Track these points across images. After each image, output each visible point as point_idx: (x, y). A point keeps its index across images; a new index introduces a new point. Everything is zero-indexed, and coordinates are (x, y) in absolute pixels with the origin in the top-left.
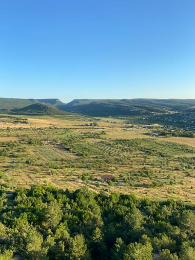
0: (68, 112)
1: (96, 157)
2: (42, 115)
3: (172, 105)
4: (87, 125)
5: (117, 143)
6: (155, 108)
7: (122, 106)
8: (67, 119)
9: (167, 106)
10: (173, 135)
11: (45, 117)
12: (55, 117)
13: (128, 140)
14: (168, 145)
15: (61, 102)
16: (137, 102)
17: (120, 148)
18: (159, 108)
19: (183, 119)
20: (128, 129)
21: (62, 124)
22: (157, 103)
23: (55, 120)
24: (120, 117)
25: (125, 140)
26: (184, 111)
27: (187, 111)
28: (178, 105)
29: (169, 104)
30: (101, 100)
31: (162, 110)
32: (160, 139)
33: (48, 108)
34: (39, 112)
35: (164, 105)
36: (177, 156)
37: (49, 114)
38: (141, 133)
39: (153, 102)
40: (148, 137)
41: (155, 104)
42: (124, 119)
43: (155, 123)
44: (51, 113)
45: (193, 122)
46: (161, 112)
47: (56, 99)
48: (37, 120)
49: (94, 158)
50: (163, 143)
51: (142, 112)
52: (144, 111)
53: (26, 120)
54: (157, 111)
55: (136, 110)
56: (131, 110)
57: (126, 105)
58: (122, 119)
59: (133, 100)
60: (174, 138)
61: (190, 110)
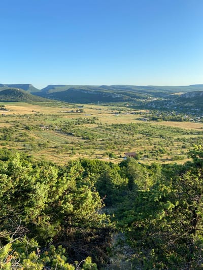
0: (45, 99)
1: (103, 140)
2: (18, 101)
3: (153, 91)
4: (72, 111)
5: (115, 128)
6: (137, 95)
7: (103, 92)
8: (47, 106)
9: (148, 93)
10: (164, 119)
11: (21, 103)
12: (33, 104)
13: (124, 125)
14: (163, 128)
15: (35, 88)
16: (117, 88)
17: (120, 132)
18: (141, 95)
19: (166, 105)
20: (118, 115)
21: (45, 111)
22: (137, 89)
23: (34, 106)
24: (103, 104)
25: (122, 125)
26: (164, 98)
27: (168, 98)
28: (158, 91)
29: (149, 91)
30: (80, 86)
31: (144, 97)
32: (153, 124)
33: (23, 94)
34: (13, 99)
35: (145, 92)
36: (176, 138)
37: (26, 101)
38: (132, 118)
39: (133, 89)
40: (141, 122)
41: (136, 91)
42: (107, 106)
43: (141, 109)
44: (28, 100)
45: (175, 108)
46: (144, 98)
47: (28, 85)
48: (15, 106)
49: (101, 141)
50: (158, 127)
51: (125, 98)
52: (127, 98)
53: (3, 106)
54: (139, 98)
55: (119, 96)
56: (113, 97)
57: (108, 92)
58: (105, 106)
59: (113, 87)
60: (164, 122)
61: (171, 97)
